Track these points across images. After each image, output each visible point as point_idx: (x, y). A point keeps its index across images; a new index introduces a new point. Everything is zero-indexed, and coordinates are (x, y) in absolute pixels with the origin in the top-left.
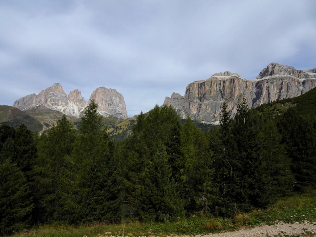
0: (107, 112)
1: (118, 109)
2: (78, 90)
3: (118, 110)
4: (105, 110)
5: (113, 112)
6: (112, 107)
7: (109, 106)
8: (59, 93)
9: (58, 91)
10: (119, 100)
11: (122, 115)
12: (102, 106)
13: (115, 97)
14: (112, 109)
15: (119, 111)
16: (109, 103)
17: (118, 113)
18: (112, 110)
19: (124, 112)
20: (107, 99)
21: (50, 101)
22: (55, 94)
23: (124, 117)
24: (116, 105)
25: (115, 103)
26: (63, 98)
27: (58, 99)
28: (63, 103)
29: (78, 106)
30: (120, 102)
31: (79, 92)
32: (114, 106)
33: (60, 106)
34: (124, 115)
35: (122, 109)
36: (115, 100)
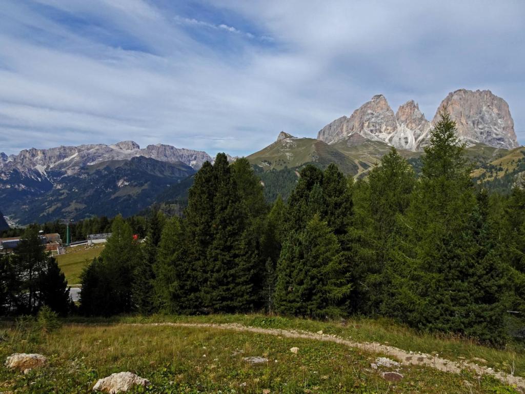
0: (470, 138)
1: (496, 129)
2: (413, 101)
3: (495, 131)
4: (466, 134)
5: (484, 137)
6: (480, 127)
7: (476, 126)
8: (381, 112)
9: (379, 108)
11: (503, 141)
13: (489, 106)
14: (482, 131)
15: (497, 135)
16: (473, 119)
17: (494, 138)
18: (481, 133)
19: (509, 135)
20: (470, 111)
21: (368, 127)
22: (376, 114)
23: (508, 146)
24: (489, 121)
25: (489, 118)
26: (388, 119)
27: (379, 121)
28: (389, 128)
29: (413, 131)
30: (500, 116)
31: (415, 106)
32: (487, 124)
33: (384, 133)
34: (509, 141)
35: (504, 128)
36: (488, 112)
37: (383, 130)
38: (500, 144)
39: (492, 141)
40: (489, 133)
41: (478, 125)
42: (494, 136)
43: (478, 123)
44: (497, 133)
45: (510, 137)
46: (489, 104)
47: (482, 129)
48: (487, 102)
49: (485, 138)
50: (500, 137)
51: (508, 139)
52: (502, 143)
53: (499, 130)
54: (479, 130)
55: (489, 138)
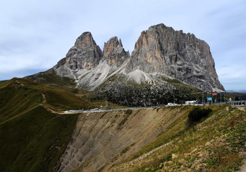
0: (162, 74)
1: (197, 67)
2: (116, 37)
3: (196, 69)
4: (161, 70)
5: (183, 73)
6: (179, 62)
7: (173, 62)
8: (84, 48)
9: (83, 45)
10: (200, 52)
11: (203, 79)
12: (155, 61)
13: (191, 46)
14: (181, 67)
15: (198, 72)
16: (171, 54)
17: (194, 76)
18: (179, 69)
19: (211, 73)
20: (167, 46)
21: (70, 63)
22: (79, 50)
23: (209, 84)
24: (191, 59)
25: (190, 56)
26: (89, 55)
27: (81, 57)
28: (89, 64)
29: (111, 67)
30: (202, 56)
31: (118, 42)
32: (188, 61)
33: (85, 70)
34: (211, 79)
35: (205, 67)
36: (190, 51)
37: (84, 66)
38: (200, 81)
39: (192, 78)
40: (188, 70)
41: (176, 61)
42: (195, 73)
43: (176, 58)
44: (198, 70)
45: (211, 75)
46: (191, 45)
47: (180, 65)
48: (190, 43)
49: (184, 75)
50: (200, 74)
51: (209, 77)
52: (203, 80)
53: (201, 68)
54: (177, 66)
55: (189, 75)
